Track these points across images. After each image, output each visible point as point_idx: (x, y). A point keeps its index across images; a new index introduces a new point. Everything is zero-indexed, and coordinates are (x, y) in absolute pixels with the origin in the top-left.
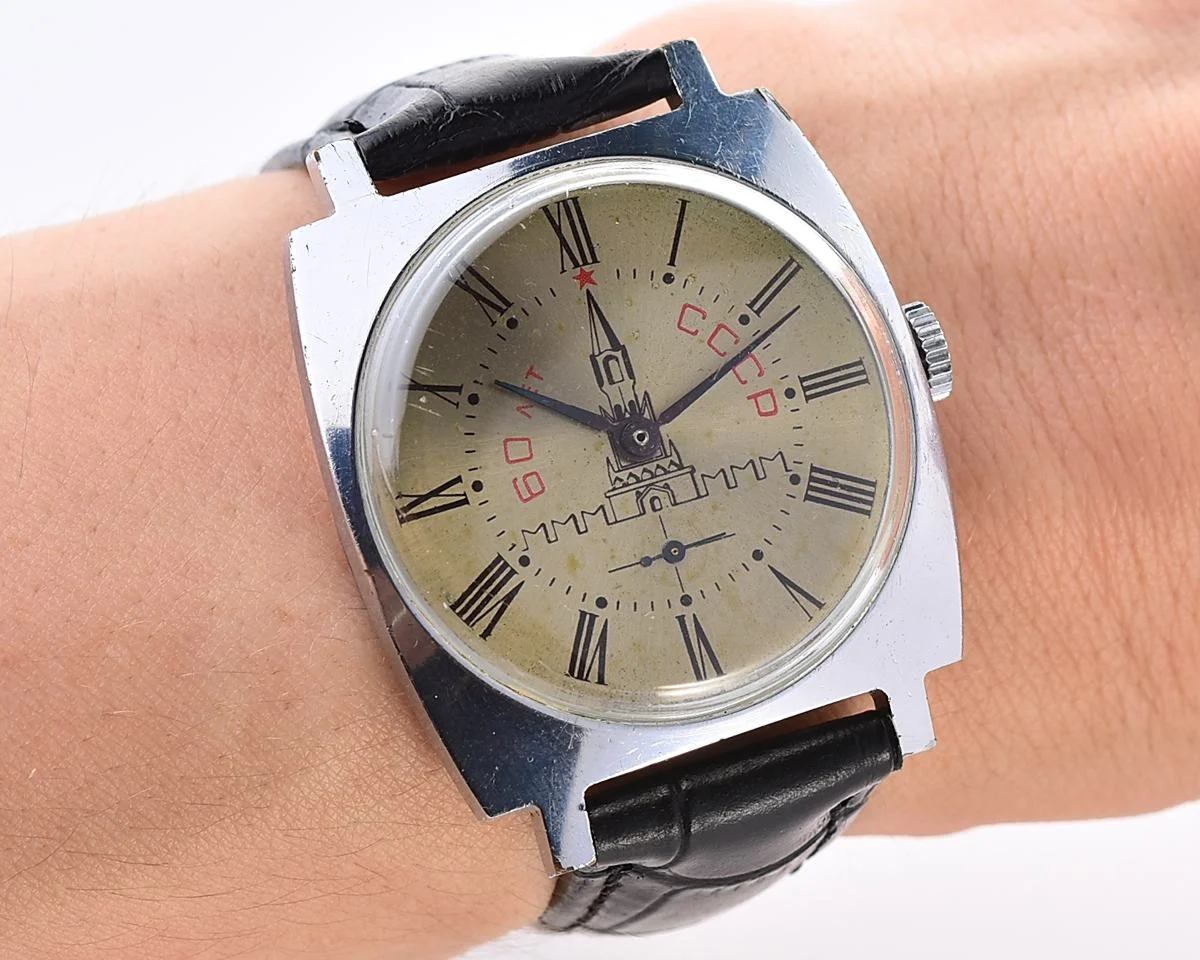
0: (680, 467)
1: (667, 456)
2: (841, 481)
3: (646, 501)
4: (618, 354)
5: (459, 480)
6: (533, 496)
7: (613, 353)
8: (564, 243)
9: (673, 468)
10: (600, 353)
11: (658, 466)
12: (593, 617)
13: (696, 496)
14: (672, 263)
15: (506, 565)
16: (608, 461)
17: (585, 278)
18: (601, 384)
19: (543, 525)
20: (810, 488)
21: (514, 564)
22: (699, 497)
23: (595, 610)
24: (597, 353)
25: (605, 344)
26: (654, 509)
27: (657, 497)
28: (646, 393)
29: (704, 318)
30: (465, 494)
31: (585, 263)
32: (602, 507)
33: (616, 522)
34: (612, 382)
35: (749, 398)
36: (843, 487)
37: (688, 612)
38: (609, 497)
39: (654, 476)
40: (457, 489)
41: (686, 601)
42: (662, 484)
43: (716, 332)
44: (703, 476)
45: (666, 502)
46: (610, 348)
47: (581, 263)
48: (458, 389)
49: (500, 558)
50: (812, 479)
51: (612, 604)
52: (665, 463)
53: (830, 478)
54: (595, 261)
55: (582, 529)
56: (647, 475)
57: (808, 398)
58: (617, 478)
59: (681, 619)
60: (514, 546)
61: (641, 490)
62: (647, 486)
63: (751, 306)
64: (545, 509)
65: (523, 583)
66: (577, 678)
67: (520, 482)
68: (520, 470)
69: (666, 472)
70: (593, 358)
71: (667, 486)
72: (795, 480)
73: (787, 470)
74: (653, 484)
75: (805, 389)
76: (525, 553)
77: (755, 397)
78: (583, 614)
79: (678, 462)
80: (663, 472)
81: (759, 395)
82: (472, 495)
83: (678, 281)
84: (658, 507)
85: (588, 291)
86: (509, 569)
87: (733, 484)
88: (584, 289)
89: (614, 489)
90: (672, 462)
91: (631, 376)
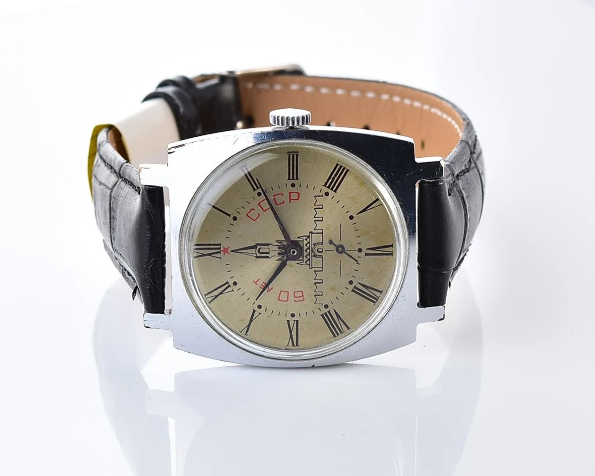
0: (309, 237)
1: (303, 241)
2: (333, 176)
3: (318, 254)
4: (258, 247)
5: (288, 321)
6: (303, 296)
7: (258, 249)
8: (209, 255)
9: (308, 240)
10: (256, 254)
11: (306, 245)
12: (355, 287)
13: (321, 234)
14: (229, 215)
15: (326, 314)
16: (298, 264)
17: (225, 251)
18: (268, 257)
19: (315, 295)
20: (332, 189)
21: (326, 310)
22: (322, 233)
23: (353, 286)
24: (255, 255)
25: (253, 251)
26: (322, 252)
27: (317, 250)
28: (276, 241)
29: (254, 210)
30: (294, 321)
31: (220, 249)
32: (315, 271)
33: (322, 268)
34: (268, 253)
35: (290, 202)
36: (335, 176)
37: (364, 251)
38: (312, 267)
39: (309, 248)
40: (291, 323)
41: (360, 250)
42: (313, 246)
43: (261, 207)
44: (315, 229)
45: (320, 246)
46: (255, 250)
47: (219, 250)
48: (254, 311)
49: (322, 315)
50: (328, 187)
51: (353, 279)
52: (305, 242)
53: (331, 180)
54: (220, 245)
55: (321, 281)
56: (308, 251)
57: (297, 179)
58: (306, 262)
59: (366, 254)
60: (319, 308)
61: (313, 254)
62: (312, 252)
63: (255, 190)
64: (309, 293)
65: (334, 310)
66: (377, 301)
67: (297, 299)
68: (291, 298)
69: (309, 243)
70: (257, 257)
71: (314, 244)
72: (327, 194)
73: (322, 196)
74: (312, 249)
75: (293, 179)
76: (324, 305)
77: (290, 200)
78: (353, 291)
79: (306, 237)
80: (308, 244)
81: (290, 197)
82: (295, 318)
83: (236, 215)
84: (321, 250)
85: (231, 251)
86: (327, 313)
87: (321, 219)
88: (230, 252)
89: (309, 265)
90: (306, 239)
91: (268, 245)
